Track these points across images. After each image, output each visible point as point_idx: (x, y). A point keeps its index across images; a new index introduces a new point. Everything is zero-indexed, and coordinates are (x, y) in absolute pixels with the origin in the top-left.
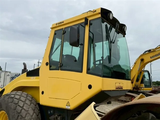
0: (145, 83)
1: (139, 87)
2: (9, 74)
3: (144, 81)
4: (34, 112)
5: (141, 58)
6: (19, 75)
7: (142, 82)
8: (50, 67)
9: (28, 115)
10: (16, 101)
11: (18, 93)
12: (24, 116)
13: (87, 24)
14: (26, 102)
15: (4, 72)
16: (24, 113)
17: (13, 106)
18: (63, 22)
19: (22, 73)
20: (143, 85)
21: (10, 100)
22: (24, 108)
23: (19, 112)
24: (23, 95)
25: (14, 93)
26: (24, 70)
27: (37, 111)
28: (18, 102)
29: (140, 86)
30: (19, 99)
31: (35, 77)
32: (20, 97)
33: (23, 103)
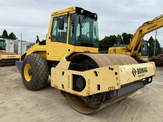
0: (142, 52)
1: (137, 56)
2: (25, 43)
3: (142, 50)
4: (44, 64)
5: (140, 29)
6: (34, 44)
7: (140, 51)
8: (51, 40)
9: (41, 65)
10: (34, 58)
11: (35, 55)
12: (39, 65)
13: (69, 16)
14: (40, 59)
15: (21, 42)
16: (39, 64)
17: (33, 61)
18: (57, 12)
19: (37, 43)
20: (140, 54)
21: (31, 58)
22: (39, 61)
23: (37, 63)
24: (38, 55)
25: (33, 54)
26: (38, 41)
27: (46, 64)
28: (36, 59)
29: (137, 54)
30: (36, 57)
31: (44, 46)
32: (36, 56)
33: (38, 59)
